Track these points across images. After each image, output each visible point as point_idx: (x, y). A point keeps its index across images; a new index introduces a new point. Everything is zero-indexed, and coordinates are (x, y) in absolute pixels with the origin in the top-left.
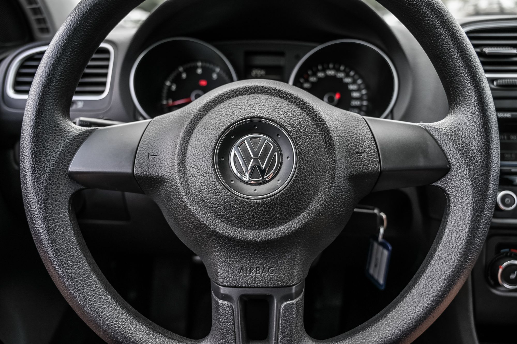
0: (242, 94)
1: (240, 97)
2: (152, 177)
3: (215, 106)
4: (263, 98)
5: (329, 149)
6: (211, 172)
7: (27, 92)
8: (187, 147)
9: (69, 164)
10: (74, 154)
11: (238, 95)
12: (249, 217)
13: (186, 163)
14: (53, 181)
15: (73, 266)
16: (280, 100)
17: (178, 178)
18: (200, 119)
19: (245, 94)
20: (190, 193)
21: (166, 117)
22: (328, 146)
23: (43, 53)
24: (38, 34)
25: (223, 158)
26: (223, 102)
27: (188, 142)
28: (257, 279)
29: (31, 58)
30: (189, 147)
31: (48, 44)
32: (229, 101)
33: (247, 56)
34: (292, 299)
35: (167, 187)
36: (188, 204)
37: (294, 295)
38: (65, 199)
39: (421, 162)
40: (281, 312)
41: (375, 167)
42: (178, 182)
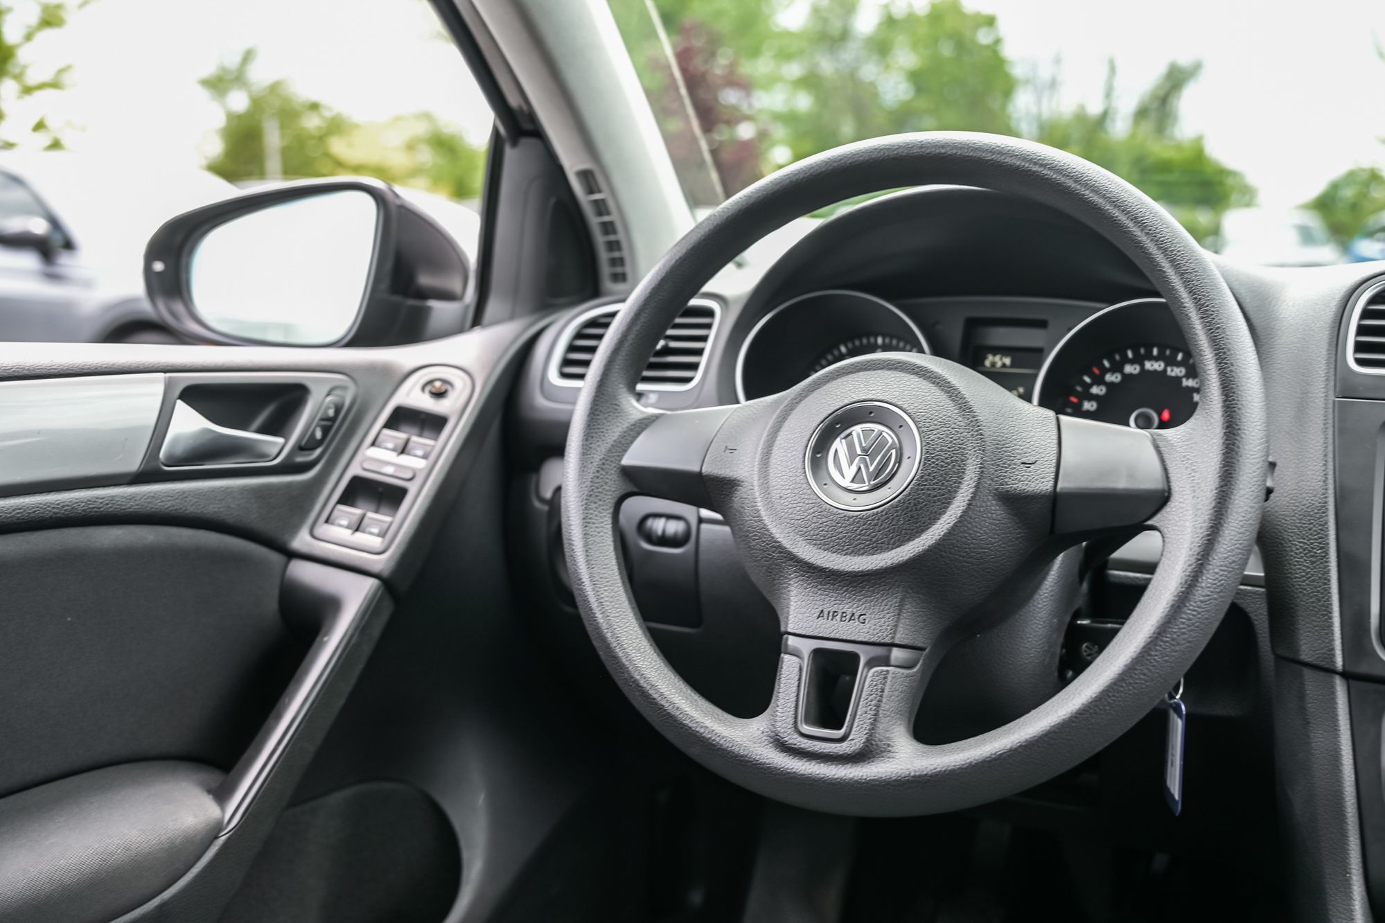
0: (865, 370)
1: (861, 373)
2: (724, 479)
3: (825, 385)
4: (893, 375)
5: (975, 451)
6: (800, 471)
7: (581, 377)
8: (776, 437)
9: (623, 455)
10: (632, 442)
11: (859, 371)
12: (841, 535)
13: (771, 459)
14: (601, 474)
15: (606, 586)
16: (917, 380)
17: (756, 477)
18: (801, 400)
19: (869, 370)
20: (769, 500)
21: (761, 402)
22: (974, 448)
23: (613, 315)
24: (608, 284)
25: (819, 453)
26: (836, 379)
27: (778, 431)
28: (840, 629)
29: (593, 323)
30: (779, 438)
31: (623, 301)
32: (844, 379)
33: (973, 325)
34: (888, 665)
35: (741, 493)
36: (763, 513)
37: (893, 661)
38: (610, 501)
39: (1122, 483)
40: (867, 680)
41: (1045, 485)
42: (756, 483)
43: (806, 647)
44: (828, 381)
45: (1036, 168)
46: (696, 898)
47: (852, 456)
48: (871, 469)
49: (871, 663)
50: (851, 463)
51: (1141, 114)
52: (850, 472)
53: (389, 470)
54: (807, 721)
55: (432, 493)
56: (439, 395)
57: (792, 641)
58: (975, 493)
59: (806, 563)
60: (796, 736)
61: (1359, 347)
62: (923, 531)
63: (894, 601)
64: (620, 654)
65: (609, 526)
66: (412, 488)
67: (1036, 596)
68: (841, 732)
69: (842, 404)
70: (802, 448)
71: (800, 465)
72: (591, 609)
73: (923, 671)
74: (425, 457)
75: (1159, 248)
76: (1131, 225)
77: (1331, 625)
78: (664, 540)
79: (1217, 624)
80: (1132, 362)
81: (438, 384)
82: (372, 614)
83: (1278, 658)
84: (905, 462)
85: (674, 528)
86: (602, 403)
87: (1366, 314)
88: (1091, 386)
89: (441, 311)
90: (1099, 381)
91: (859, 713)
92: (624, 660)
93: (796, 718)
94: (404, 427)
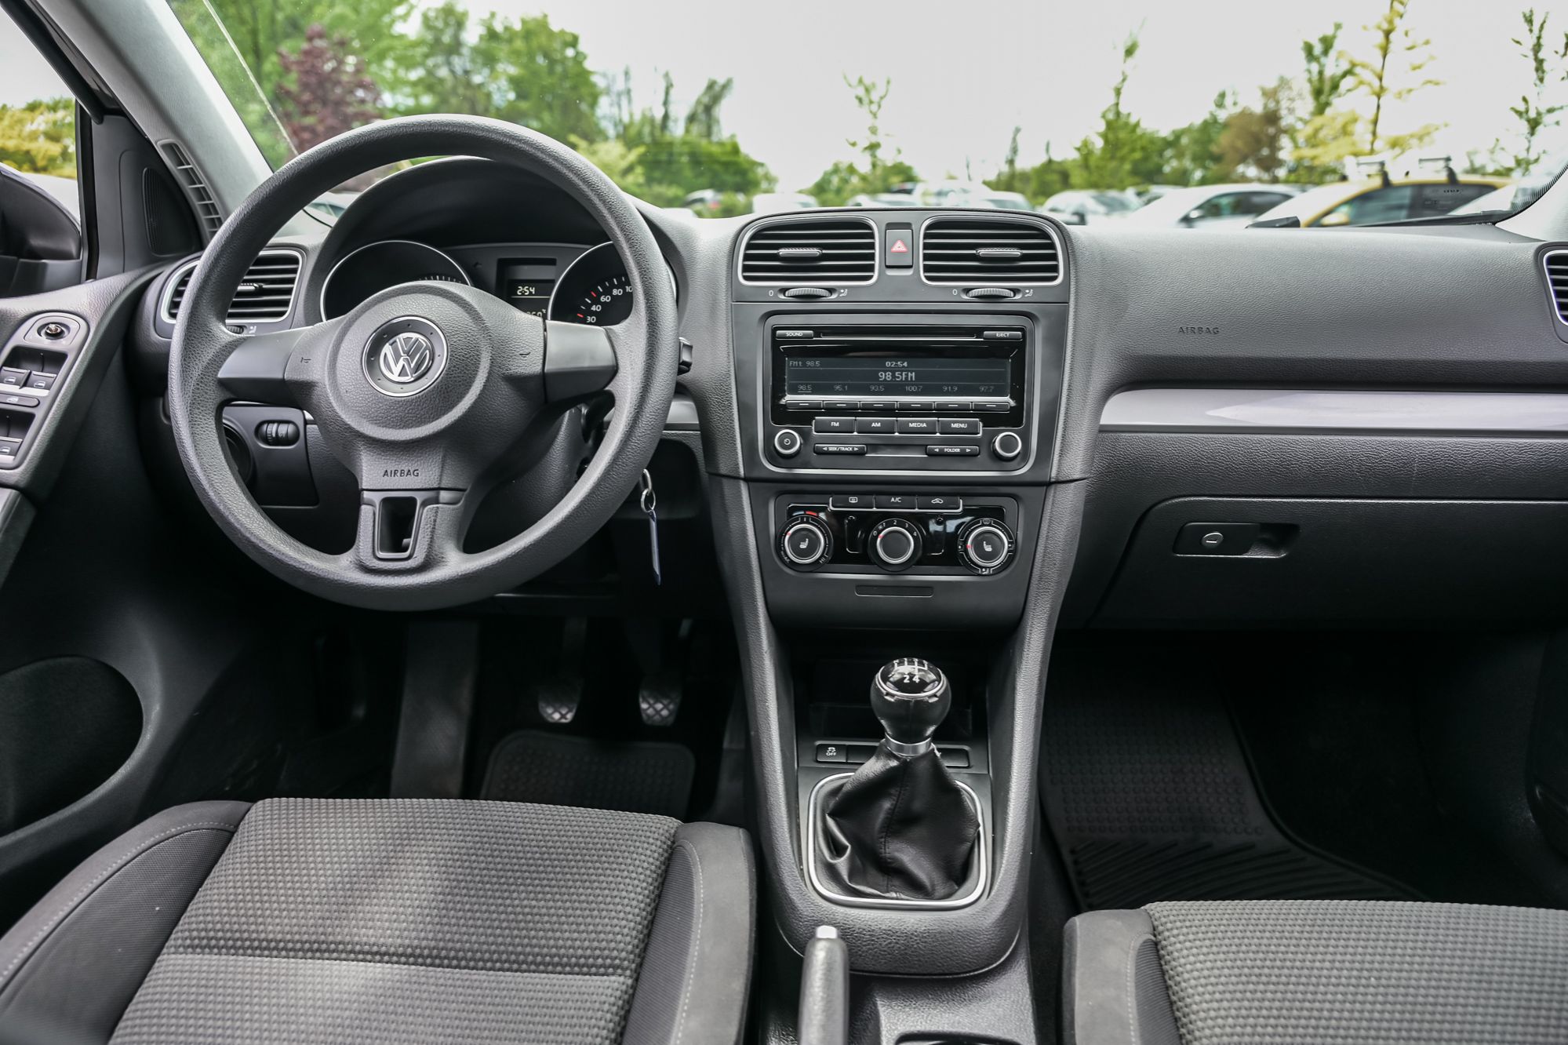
0: (403, 294)
1: (401, 297)
2: (303, 382)
3: (374, 307)
4: (423, 297)
5: (486, 348)
6: (359, 371)
8: (339, 348)
9: (218, 370)
10: (225, 360)
11: (399, 295)
12: (394, 415)
13: (337, 364)
14: (201, 386)
16: (441, 300)
17: (327, 379)
18: (355, 321)
19: (407, 294)
20: (338, 394)
21: (329, 323)
22: (486, 346)
27: (341, 343)
28: (401, 482)
30: (341, 348)
32: (388, 301)
33: (504, 265)
34: (438, 503)
35: (317, 391)
36: (334, 405)
37: (441, 500)
38: (212, 406)
39: (586, 363)
40: (424, 516)
41: (537, 369)
42: (327, 383)
43: (377, 498)
44: (376, 304)
45: (514, 143)
46: (360, 712)
47: (397, 358)
48: (412, 365)
49: (425, 504)
50: (397, 361)
51: (692, 119)
52: (397, 369)
53: (15, 400)
54: (383, 549)
55: (58, 417)
56: (57, 336)
57: (366, 495)
58: (488, 378)
59: (370, 437)
60: (375, 560)
61: (746, 268)
62: (453, 407)
63: (438, 458)
64: (232, 520)
65: (214, 426)
66: (39, 414)
67: (551, 450)
68: (407, 554)
69: (387, 320)
70: (359, 354)
71: (359, 367)
72: (204, 489)
73: (466, 506)
74: (48, 388)
75: (600, 200)
76: (581, 183)
77: (735, 449)
78: (278, 440)
79: (653, 451)
80: (617, 287)
81: (53, 327)
82: (13, 518)
83: (711, 474)
84: (437, 359)
85: (284, 430)
86: (195, 330)
87: (749, 246)
88: (591, 305)
89: (56, 267)
90: (596, 301)
91: (419, 538)
92: (236, 524)
93: (374, 548)
94: (24, 364)
